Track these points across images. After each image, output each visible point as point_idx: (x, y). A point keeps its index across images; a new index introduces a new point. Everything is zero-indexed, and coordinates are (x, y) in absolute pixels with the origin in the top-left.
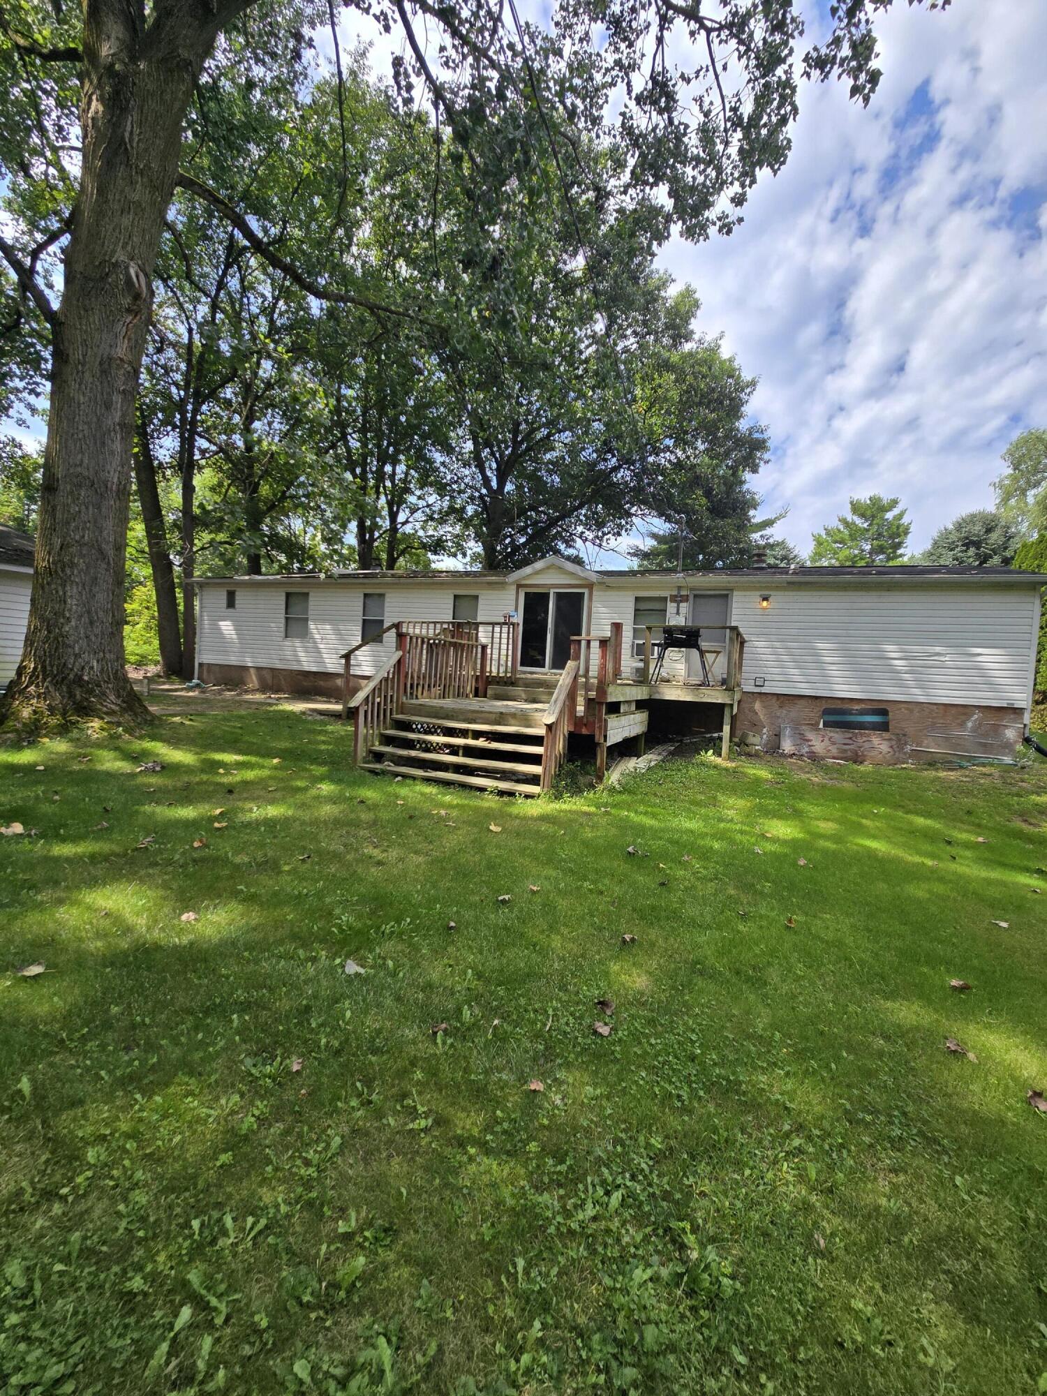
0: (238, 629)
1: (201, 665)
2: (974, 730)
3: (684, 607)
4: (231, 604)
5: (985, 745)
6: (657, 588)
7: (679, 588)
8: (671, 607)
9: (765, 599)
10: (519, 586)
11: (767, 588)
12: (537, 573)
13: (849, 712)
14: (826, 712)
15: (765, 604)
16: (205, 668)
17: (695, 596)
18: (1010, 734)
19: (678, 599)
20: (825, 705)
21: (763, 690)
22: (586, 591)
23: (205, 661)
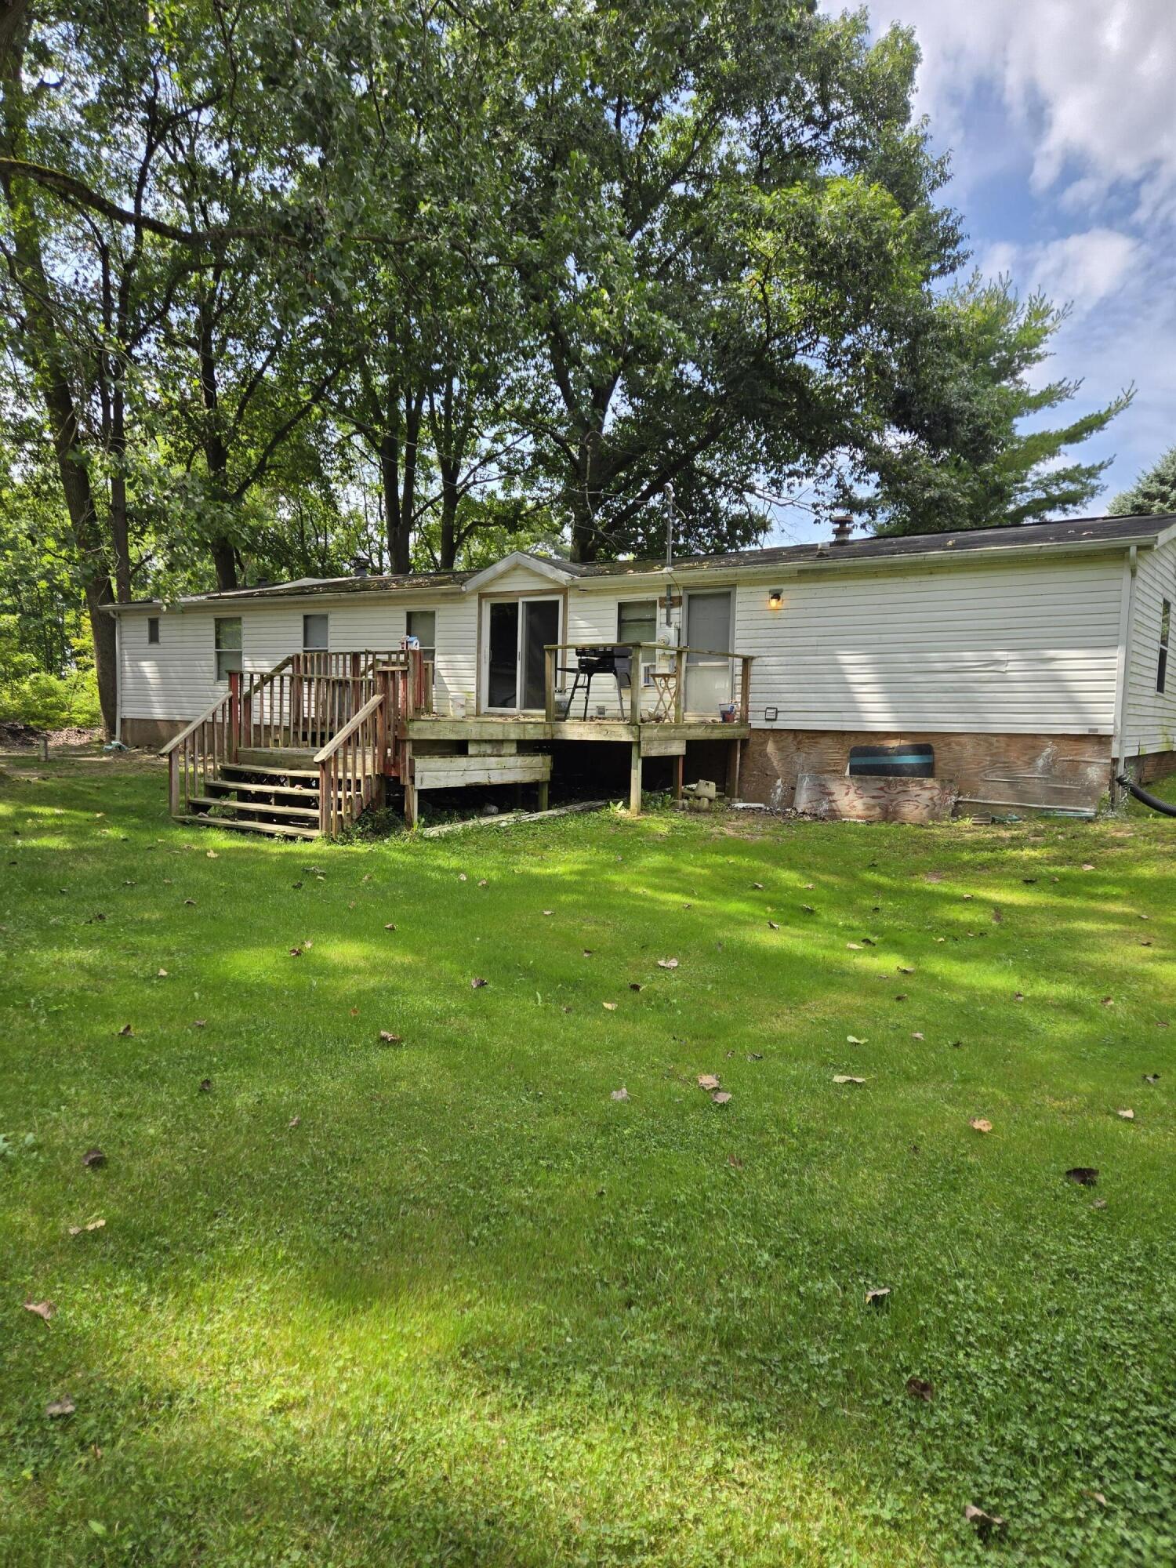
0: (162, 670)
1: (123, 721)
2: (1048, 769)
3: (677, 614)
4: (154, 638)
5: (1060, 791)
6: (642, 590)
7: (669, 587)
8: (661, 614)
9: (776, 596)
10: (482, 596)
11: (778, 580)
12: (503, 576)
13: (884, 752)
14: (855, 753)
15: (774, 603)
16: (128, 724)
17: (691, 597)
18: (1095, 773)
19: (671, 602)
20: (853, 743)
21: (776, 725)
22: (560, 598)
23: (129, 716)
